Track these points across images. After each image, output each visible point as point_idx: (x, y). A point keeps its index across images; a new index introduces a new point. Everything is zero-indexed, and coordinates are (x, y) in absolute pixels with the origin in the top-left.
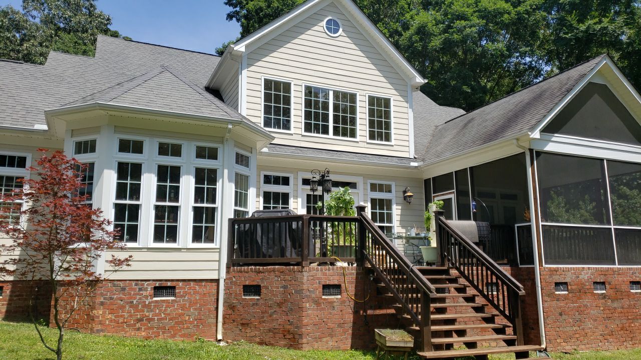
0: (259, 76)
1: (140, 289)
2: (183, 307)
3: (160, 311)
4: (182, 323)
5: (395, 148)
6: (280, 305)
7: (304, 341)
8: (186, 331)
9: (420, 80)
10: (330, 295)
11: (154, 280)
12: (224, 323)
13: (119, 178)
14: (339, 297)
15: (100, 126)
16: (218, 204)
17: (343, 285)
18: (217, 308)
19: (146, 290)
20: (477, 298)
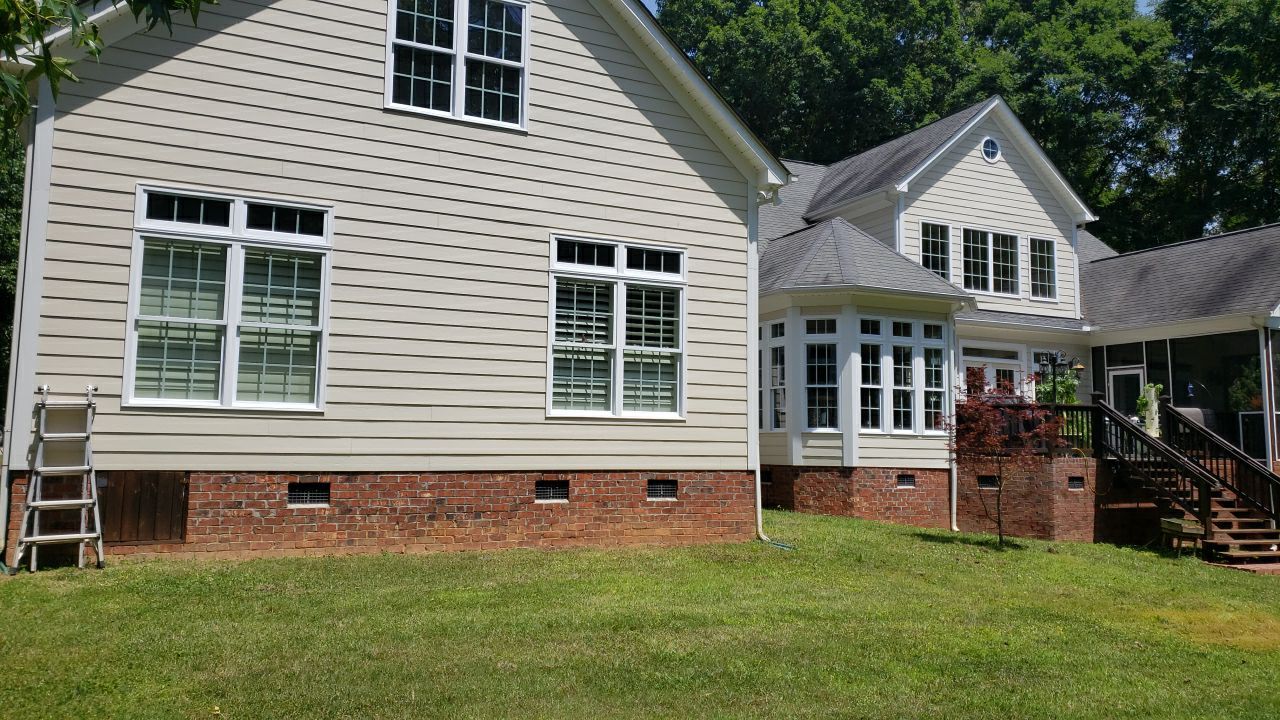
0: (915, 219)
1: (887, 478)
2: (922, 497)
3: (904, 500)
4: (921, 513)
5: (1060, 306)
6: (1025, 497)
7: (1056, 532)
8: (926, 521)
9: (1090, 217)
10: (1075, 487)
11: (897, 468)
12: (957, 514)
13: (863, 362)
14: (1082, 489)
15: (841, 306)
16: (945, 389)
17: (1086, 478)
18: (950, 500)
19: (891, 478)
20: (1224, 493)
